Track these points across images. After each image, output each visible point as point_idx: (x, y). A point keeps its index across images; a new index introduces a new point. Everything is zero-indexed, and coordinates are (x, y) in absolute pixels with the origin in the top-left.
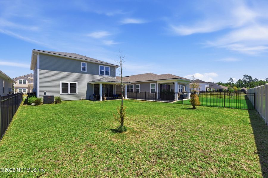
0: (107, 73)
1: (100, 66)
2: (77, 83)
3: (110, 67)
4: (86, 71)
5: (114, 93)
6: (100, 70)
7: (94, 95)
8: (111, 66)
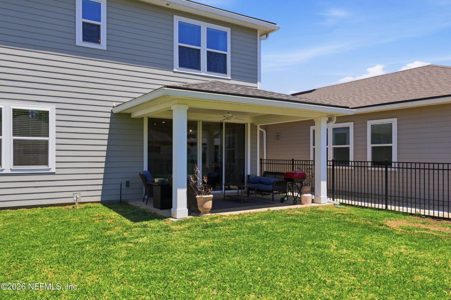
0: (217, 64)
1: (177, 19)
2: (50, 108)
3: (228, 30)
4: (103, 45)
5: (252, 167)
6: (176, 44)
7: (143, 176)
8: (234, 26)
